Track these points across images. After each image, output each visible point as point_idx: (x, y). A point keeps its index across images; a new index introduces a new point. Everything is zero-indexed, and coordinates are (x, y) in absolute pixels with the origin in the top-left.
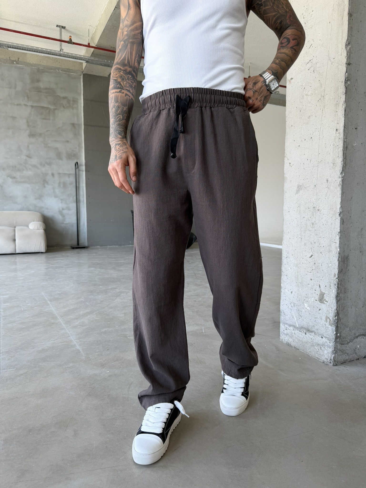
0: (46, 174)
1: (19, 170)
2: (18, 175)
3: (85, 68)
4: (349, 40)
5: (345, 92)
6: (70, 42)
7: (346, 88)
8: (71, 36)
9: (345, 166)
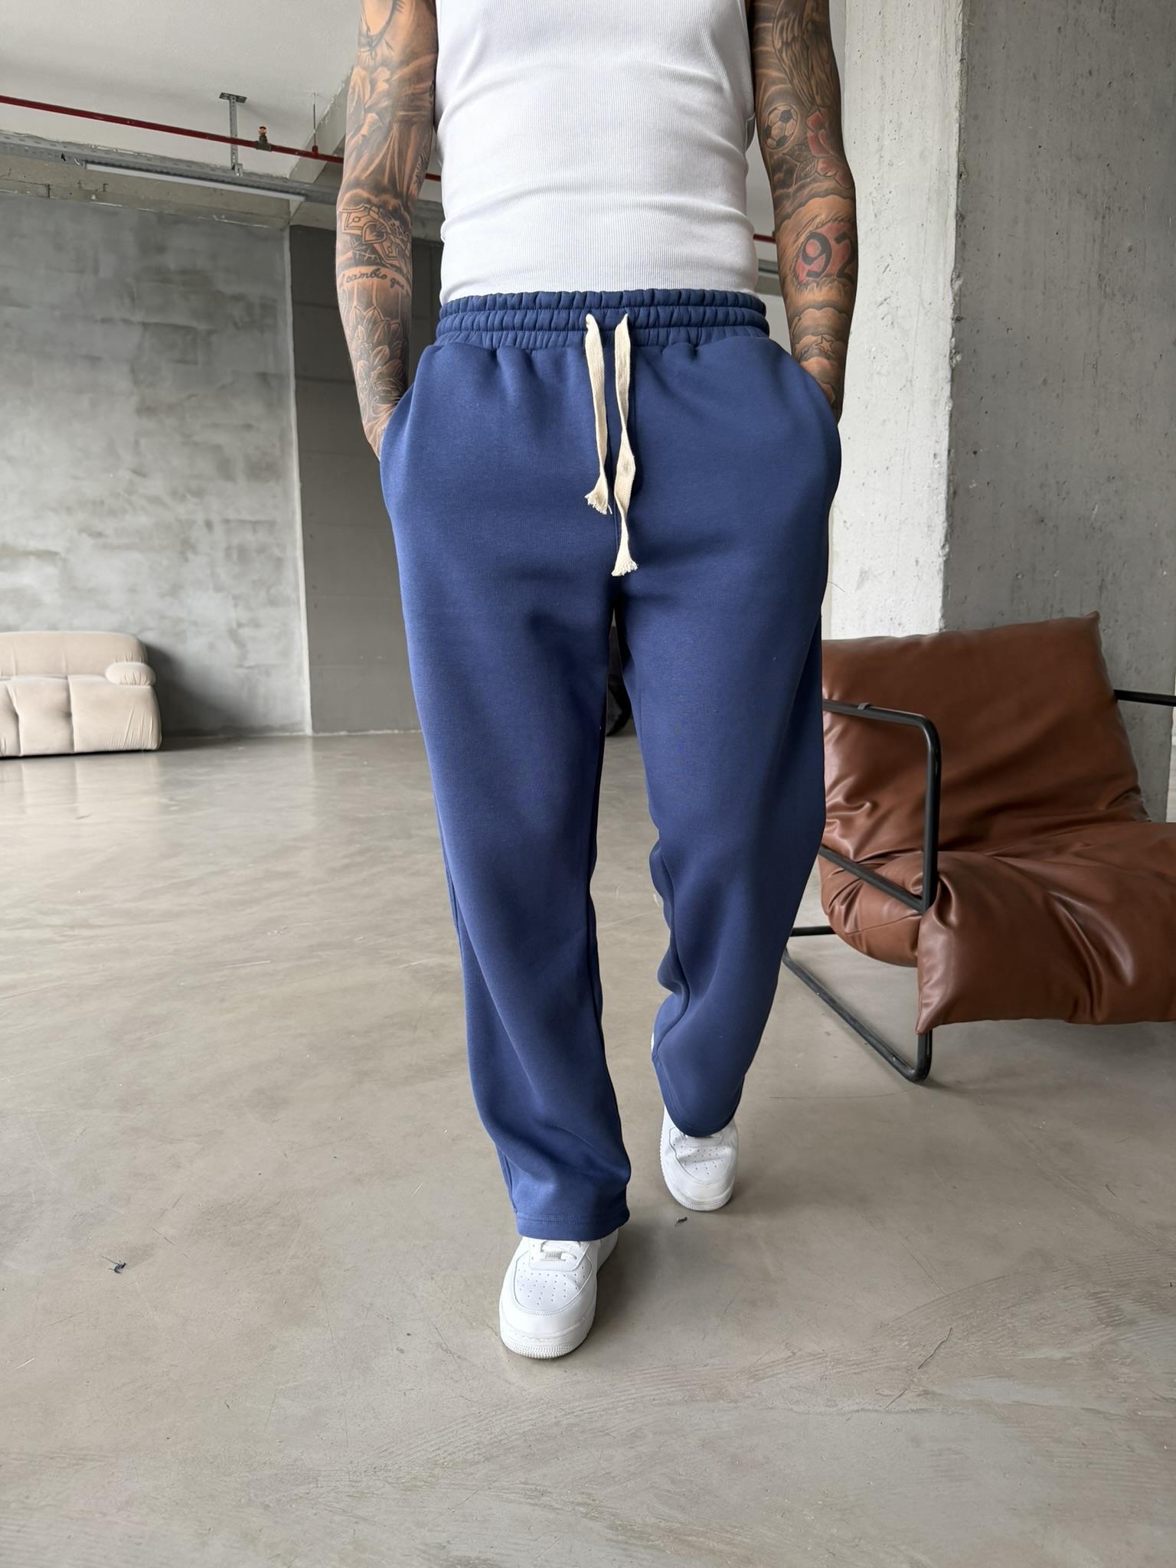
0: (190, 524)
1: (112, 513)
2: (109, 526)
3: (297, 211)
4: (957, 271)
5: (949, 377)
6: (262, 144)
7: (953, 370)
8: (265, 128)
9: (950, 531)
